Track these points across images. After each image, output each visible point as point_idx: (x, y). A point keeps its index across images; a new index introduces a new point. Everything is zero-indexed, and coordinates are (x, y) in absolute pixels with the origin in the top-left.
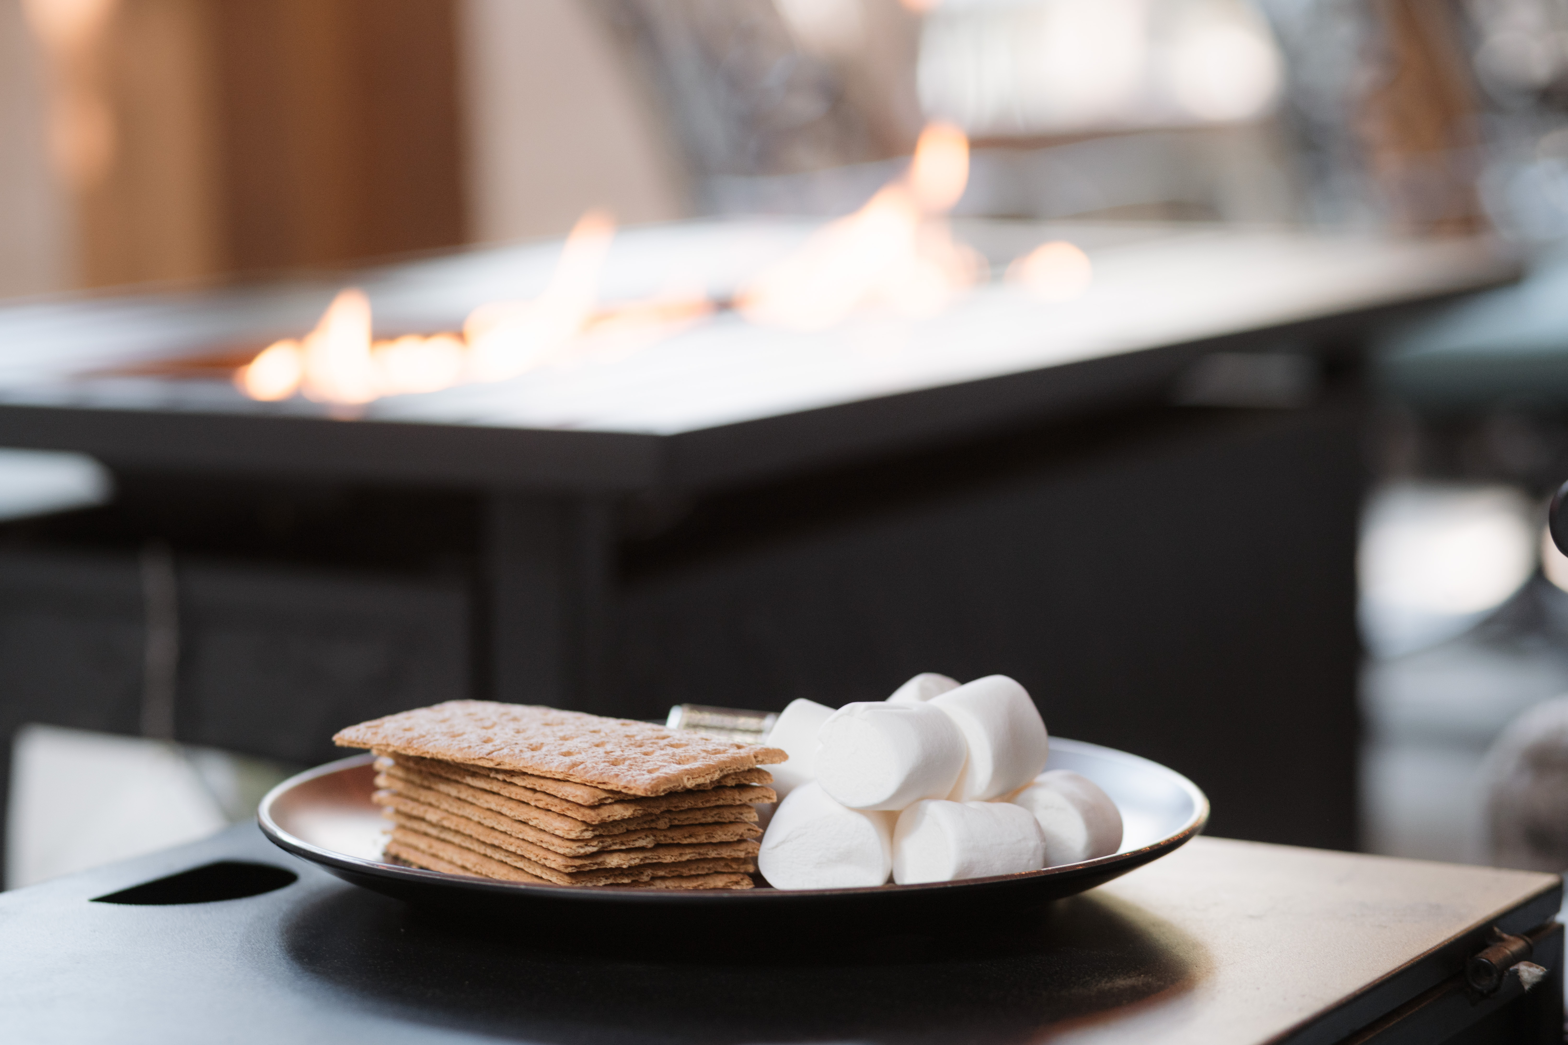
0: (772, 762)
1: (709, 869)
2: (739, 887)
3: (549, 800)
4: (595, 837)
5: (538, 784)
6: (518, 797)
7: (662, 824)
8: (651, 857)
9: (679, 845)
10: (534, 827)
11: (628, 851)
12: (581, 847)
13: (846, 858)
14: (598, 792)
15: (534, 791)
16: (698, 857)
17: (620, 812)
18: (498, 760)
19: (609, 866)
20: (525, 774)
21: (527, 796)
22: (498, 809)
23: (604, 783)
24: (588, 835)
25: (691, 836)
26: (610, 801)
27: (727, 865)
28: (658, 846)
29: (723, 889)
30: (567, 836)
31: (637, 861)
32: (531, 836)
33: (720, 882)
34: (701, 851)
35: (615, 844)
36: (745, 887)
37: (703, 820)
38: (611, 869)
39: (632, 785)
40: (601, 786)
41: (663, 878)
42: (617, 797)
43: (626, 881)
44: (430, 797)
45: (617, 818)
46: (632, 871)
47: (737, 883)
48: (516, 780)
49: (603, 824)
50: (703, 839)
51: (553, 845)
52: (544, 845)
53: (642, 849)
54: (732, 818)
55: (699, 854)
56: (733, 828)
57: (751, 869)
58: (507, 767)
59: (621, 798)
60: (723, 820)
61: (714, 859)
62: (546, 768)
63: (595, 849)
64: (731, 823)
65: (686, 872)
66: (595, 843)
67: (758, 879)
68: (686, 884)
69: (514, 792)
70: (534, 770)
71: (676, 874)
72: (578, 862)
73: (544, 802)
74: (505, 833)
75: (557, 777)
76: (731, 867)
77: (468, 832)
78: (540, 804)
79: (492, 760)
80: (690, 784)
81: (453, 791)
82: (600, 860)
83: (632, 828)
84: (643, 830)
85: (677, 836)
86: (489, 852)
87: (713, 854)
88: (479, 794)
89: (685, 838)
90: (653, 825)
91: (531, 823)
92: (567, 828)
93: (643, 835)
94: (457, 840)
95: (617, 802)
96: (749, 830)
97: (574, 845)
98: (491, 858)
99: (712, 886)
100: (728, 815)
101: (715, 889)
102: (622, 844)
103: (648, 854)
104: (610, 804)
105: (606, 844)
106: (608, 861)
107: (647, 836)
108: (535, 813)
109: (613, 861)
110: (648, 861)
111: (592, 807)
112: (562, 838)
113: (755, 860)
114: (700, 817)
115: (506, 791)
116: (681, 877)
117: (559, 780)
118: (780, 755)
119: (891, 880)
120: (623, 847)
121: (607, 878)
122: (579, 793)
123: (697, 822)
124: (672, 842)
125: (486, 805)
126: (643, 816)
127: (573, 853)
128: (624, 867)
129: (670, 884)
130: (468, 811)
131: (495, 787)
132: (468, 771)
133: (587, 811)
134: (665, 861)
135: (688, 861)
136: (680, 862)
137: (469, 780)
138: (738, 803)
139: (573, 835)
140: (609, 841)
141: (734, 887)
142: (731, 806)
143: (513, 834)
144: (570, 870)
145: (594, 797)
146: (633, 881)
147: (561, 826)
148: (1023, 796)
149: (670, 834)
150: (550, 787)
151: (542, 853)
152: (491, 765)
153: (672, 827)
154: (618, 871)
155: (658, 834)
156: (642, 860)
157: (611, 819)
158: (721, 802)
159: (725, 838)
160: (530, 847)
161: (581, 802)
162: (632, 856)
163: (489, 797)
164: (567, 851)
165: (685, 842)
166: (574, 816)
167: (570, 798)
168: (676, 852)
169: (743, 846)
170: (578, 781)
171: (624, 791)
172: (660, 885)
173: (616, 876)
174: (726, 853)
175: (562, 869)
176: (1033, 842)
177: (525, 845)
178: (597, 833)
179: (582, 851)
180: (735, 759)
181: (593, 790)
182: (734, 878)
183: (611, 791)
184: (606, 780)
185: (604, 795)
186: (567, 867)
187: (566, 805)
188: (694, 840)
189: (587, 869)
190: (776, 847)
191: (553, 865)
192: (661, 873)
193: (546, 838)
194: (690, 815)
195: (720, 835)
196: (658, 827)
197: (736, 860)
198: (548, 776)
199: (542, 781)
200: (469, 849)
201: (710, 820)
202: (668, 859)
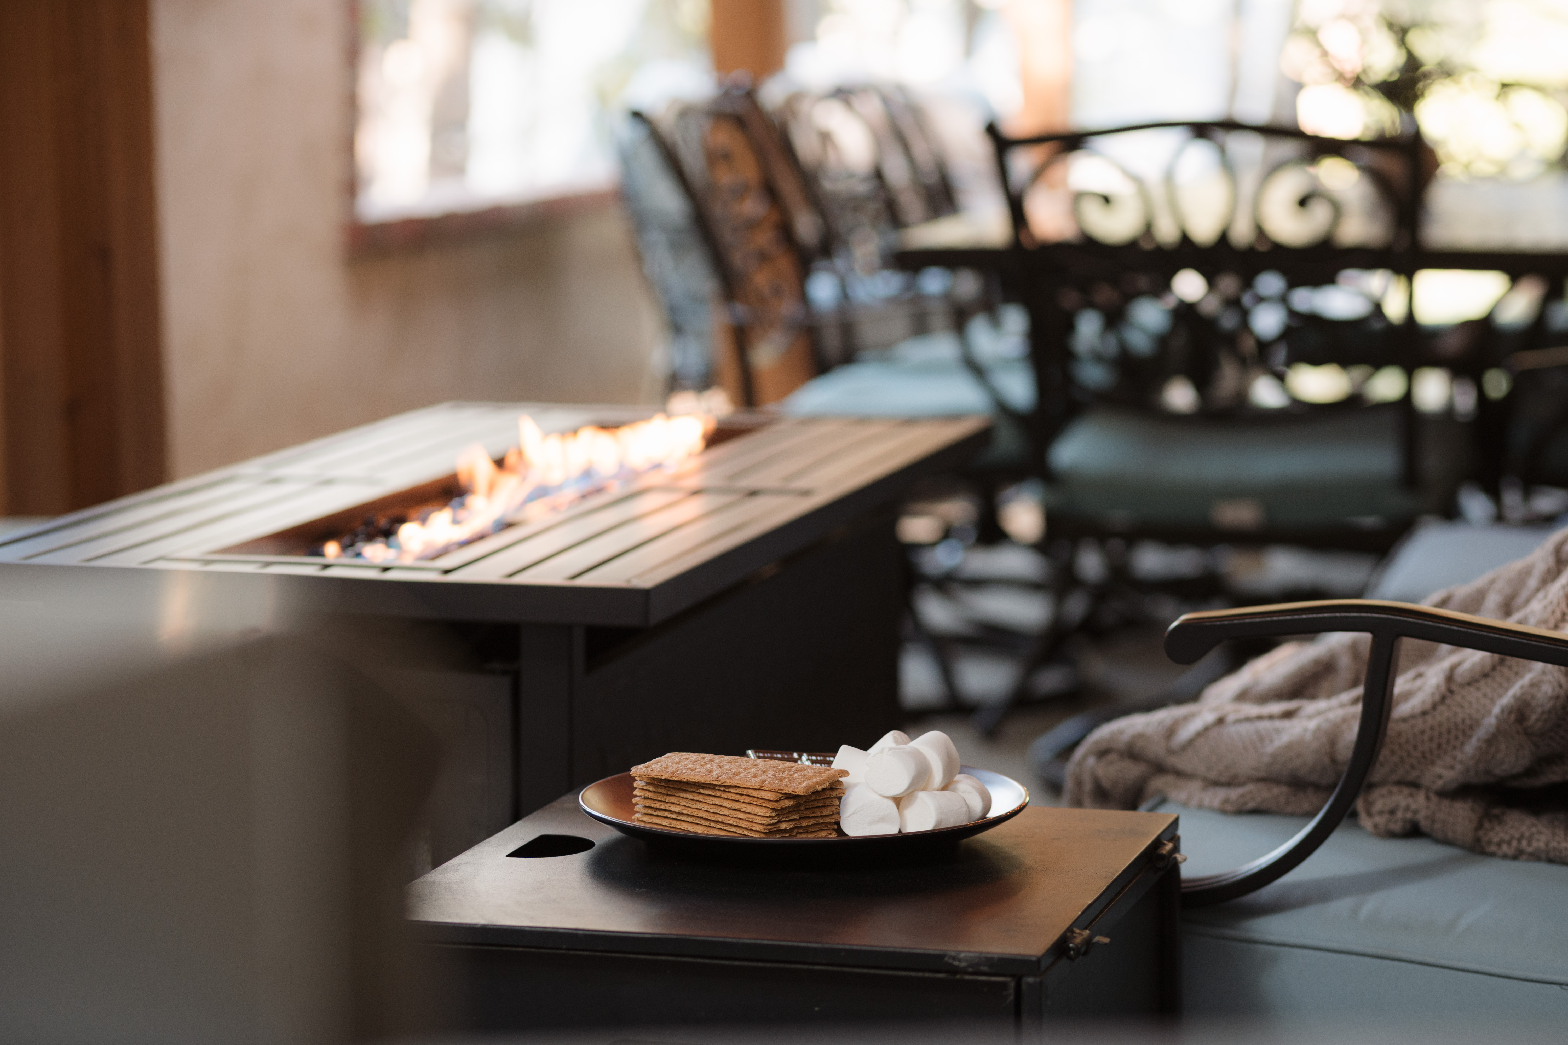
0: (845, 777)
1: (818, 828)
2: (831, 836)
3: (751, 798)
4: (777, 815)
5: (745, 792)
6: (732, 798)
7: (802, 808)
8: (798, 824)
9: (809, 818)
10: (745, 812)
11: (788, 821)
12: (771, 820)
13: (882, 820)
14: (778, 794)
15: (741, 795)
16: (816, 823)
17: (788, 803)
18: (723, 781)
19: (782, 828)
20: (739, 787)
21: (737, 797)
22: (721, 804)
23: (781, 790)
24: (774, 814)
25: (813, 813)
26: (783, 798)
27: (826, 826)
28: (801, 818)
29: (826, 837)
30: (765, 815)
31: (792, 826)
32: (742, 816)
33: (823, 834)
34: (817, 820)
35: (783, 818)
36: (834, 836)
37: (817, 805)
38: (782, 829)
39: (796, 790)
40: (780, 791)
41: (800, 833)
42: (786, 796)
43: (787, 835)
44: (673, 799)
45: (787, 806)
46: (792, 829)
47: (830, 834)
48: (730, 790)
49: (782, 809)
50: (819, 814)
51: (756, 820)
52: (750, 820)
53: (794, 820)
54: (829, 804)
55: (816, 821)
56: (829, 808)
57: (836, 827)
58: (728, 784)
59: (788, 796)
60: (825, 805)
61: (822, 823)
62: (749, 784)
63: (777, 821)
64: (828, 806)
65: (810, 830)
66: (777, 818)
67: (840, 832)
68: (809, 836)
69: (730, 796)
70: (743, 785)
71: (805, 831)
72: (769, 827)
73: (748, 800)
74: (725, 815)
75: (756, 788)
76: (828, 827)
77: (699, 815)
78: (746, 801)
79: (720, 781)
80: (819, 788)
81: (690, 796)
82: (777, 826)
83: (790, 810)
84: (794, 811)
85: (808, 813)
86: (712, 824)
87: (822, 821)
88: (706, 797)
89: (811, 814)
90: (798, 809)
91: (742, 810)
92: (765, 812)
93: (795, 813)
94: (690, 819)
95: (786, 798)
96: (836, 809)
97: (768, 820)
98: (714, 827)
99: (821, 836)
100: (827, 802)
101: (822, 837)
102: (786, 818)
103: (797, 822)
104: (783, 799)
105: (780, 818)
106: (781, 826)
107: (796, 814)
108: (743, 806)
109: (783, 826)
110: (796, 825)
111: (776, 801)
112: (763, 816)
113: (838, 823)
114: (816, 804)
115: (724, 795)
116: (807, 832)
117: (756, 789)
118: (845, 773)
119: (900, 831)
120: (787, 819)
121: (779, 834)
122: (769, 795)
123: (815, 806)
124: (805, 816)
125: (711, 803)
126: (796, 804)
127: (768, 823)
128: (788, 828)
129: (804, 836)
130: (699, 806)
131: (718, 793)
132: (703, 787)
133: (774, 803)
134: (803, 825)
135: (812, 824)
136: (809, 825)
137: (702, 791)
138: (832, 796)
139: (768, 815)
140: (781, 816)
141: (829, 836)
142: (828, 798)
143: (730, 815)
144: (766, 831)
145: (777, 797)
146: (790, 835)
147: (762, 811)
148: (951, 787)
149: (805, 813)
150: (753, 793)
151: (749, 824)
152: (719, 783)
153: (806, 809)
154: (785, 831)
155: (800, 812)
156: (794, 825)
157: (785, 806)
158: (825, 796)
159: (828, 813)
160: (741, 821)
161: (772, 799)
162: (790, 823)
163: (713, 799)
164: (762, 822)
165: (811, 816)
166: (768, 806)
167: (765, 798)
168: (807, 820)
169: (833, 817)
170: (767, 789)
171: (792, 793)
172: (799, 836)
173: (783, 833)
174: (827, 820)
175: (763, 831)
176: (965, 809)
177: (738, 820)
178: (777, 813)
179: (772, 822)
180: (831, 776)
181: (775, 793)
182: (829, 832)
183: (785, 794)
184: (782, 788)
185: (781, 796)
186: (765, 829)
187: (762, 801)
188: (815, 815)
189: (773, 830)
190: (850, 816)
191: (758, 829)
192: (801, 831)
193: (752, 816)
194: (813, 803)
195: (826, 812)
196: (801, 809)
197: (830, 823)
198: (751, 787)
199: (747, 790)
200: (697, 824)
201: (820, 805)
202: (805, 824)
